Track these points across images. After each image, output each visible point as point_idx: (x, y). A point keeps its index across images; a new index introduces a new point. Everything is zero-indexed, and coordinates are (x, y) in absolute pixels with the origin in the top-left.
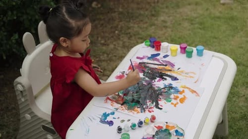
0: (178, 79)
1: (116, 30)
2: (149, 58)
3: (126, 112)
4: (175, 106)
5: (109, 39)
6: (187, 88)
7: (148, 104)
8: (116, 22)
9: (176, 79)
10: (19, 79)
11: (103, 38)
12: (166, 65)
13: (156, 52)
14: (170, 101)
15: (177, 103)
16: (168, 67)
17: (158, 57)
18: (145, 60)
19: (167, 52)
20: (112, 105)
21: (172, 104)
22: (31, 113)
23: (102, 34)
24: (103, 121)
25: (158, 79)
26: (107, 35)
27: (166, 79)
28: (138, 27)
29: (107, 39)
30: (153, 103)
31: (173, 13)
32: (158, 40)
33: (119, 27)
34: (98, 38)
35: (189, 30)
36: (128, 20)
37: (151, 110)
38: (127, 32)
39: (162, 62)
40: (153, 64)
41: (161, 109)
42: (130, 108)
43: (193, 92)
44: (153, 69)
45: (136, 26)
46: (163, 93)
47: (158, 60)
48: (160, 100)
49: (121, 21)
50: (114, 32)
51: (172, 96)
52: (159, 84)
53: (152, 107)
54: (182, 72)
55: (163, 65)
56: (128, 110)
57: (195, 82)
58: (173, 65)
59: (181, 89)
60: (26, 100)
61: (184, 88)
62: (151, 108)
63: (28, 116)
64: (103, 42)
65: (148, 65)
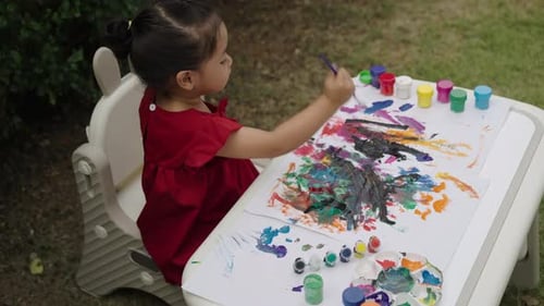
0: (431, 159)
1: (297, 47)
2: (368, 111)
3: (315, 227)
4: (423, 218)
5: (279, 68)
6: (452, 179)
7: (364, 211)
8: (297, 30)
9: (426, 158)
10: (82, 150)
11: (265, 63)
12: (406, 127)
13: (384, 98)
14: (413, 207)
15: (429, 211)
16: (410, 132)
17: (388, 109)
18: (360, 115)
19: (408, 98)
20: (284, 212)
21: (417, 212)
22: (108, 224)
23: (266, 55)
24: (264, 246)
25: (387, 156)
26: (275, 56)
27: (404, 158)
28: (346, 40)
29: (275, 65)
30: (374, 210)
31: (423, 12)
32: (389, 71)
33: (304, 39)
34: (255, 63)
35: (458, 50)
36: (322, 25)
37: (369, 225)
38: (321, 51)
39: (396, 120)
40: (376, 124)
41: (393, 223)
42: (325, 220)
43: (465, 187)
44: (376, 133)
45: (340, 38)
46: (397, 189)
47: (389, 118)
48: (390, 205)
49: (307, 27)
50: (293, 51)
51: (417, 196)
52: (388, 168)
53: (373, 218)
54: (441, 143)
55: (399, 126)
56: (319, 222)
57: (470, 167)
58: (420, 128)
59: (437, 181)
60: (98, 196)
61: (444, 178)
62: (370, 221)
63: (101, 231)
64: (266, 72)
65: (364, 125)
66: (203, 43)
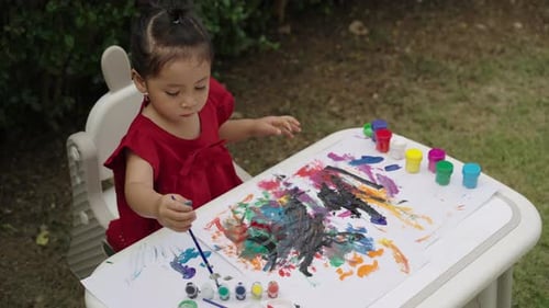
0: (385, 224)
1: (377, 92)
2: (354, 162)
3: (235, 259)
4: (342, 278)
5: (350, 108)
6: (393, 247)
7: (290, 257)
8: (385, 76)
9: (381, 220)
11: (341, 100)
12: (380, 187)
13: (376, 154)
14: (337, 265)
15: (351, 273)
16: (381, 193)
17: (373, 165)
18: (342, 165)
19: (401, 159)
20: (214, 237)
21: (339, 271)
23: (343, 93)
24: (176, 265)
25: (343, 210)
26: (352, 96)
27: (358, 215)
29: (347, 105)
30: (300, 258)
33: (387, 86)
34: (330, 98)
36: (414, 75)
37: (285, 271)
38: (399, 100)
39: (375, 177)
40: (353, 178)
41: (310, 275)
42: (247, 255)
43: (403, 259)
44: (347, 186)
45: (424, 92)
46: (334, 244)
47: (370, 174)
48: (318, 257)
49: (397, 74)
50: (371, 95)
51: (350, 256)
52: (339, 222)
53: (294, 265)
54: (405, 211)
55: (374, 185)
56: (241, 256)
57: (419, 241)
58: (394, 190)
59: (377, 246)
61: (386, 245)
62: (289, 267)
63: (85, 217)
64: (335, 109)
65: (341, 175)
66: (152, 58)
